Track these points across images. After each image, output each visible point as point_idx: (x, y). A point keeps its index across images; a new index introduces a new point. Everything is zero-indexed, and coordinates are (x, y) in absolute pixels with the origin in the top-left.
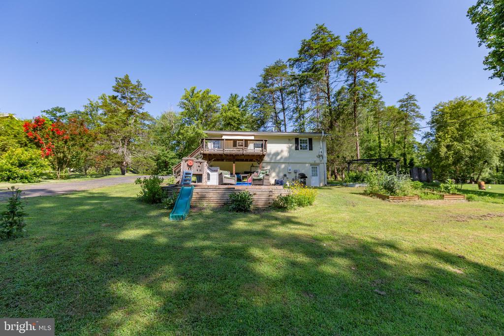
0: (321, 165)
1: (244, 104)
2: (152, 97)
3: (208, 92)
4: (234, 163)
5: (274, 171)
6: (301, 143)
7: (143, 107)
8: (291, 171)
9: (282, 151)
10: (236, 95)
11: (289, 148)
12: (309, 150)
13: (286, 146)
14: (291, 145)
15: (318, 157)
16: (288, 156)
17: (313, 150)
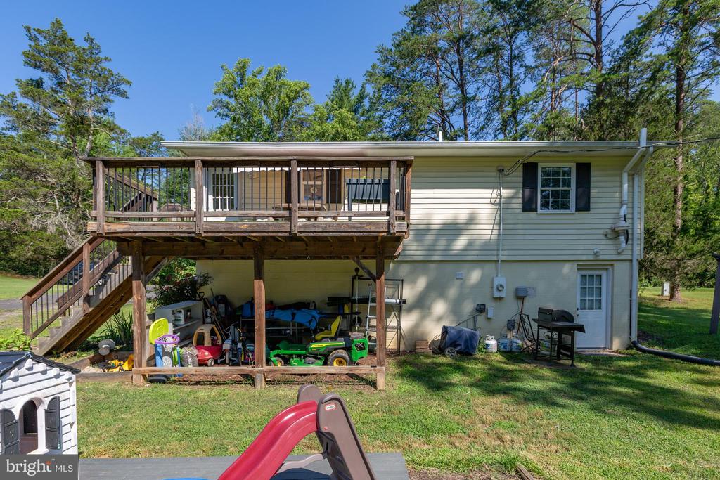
0: (617, 265)
1: (366, 103)
2: (129, 83)
3: (279, 74)
4: (259, 274)
5: (442, 295)
6: (546, 183)
7: (110, 110)
8: (503, 295)
9: (472, 219)
10: (347, 82)
11: (500, 204)
12: (576, 211)
13: (489, 196)
14: (505, 192)
15: (609, 236)
16: (493, 237)
17: (592, 211)
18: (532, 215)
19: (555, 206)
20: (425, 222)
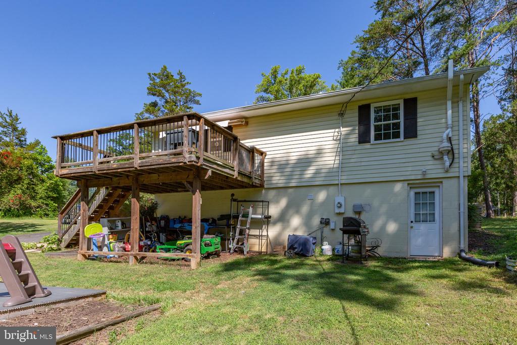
6: (377, 118)
8: (342, 210)
11: (340, 139)
12: (404, 139)
13: (332, 134)
14: (344, 130)
15: (436, 157)
16: (335, 166)
17: (419, 137)
18: (367, 146)
19: (387, 137)
20: (285, 159)
